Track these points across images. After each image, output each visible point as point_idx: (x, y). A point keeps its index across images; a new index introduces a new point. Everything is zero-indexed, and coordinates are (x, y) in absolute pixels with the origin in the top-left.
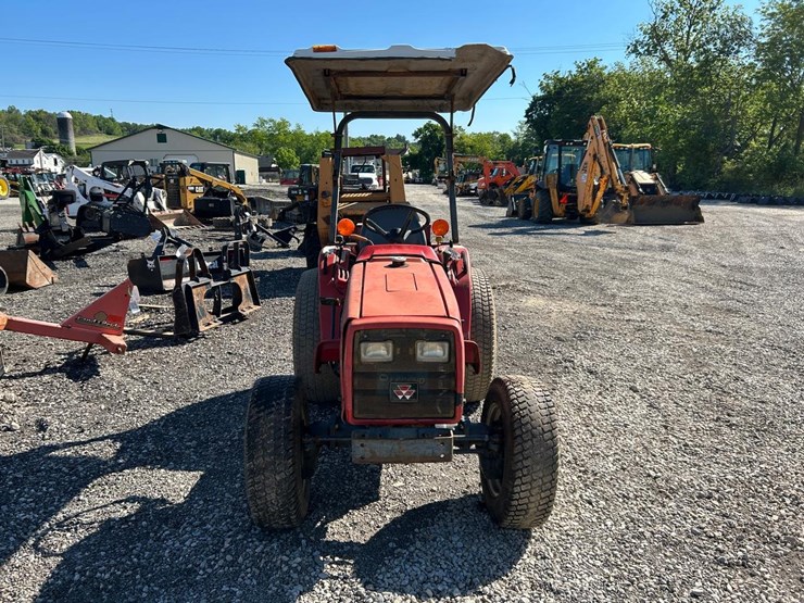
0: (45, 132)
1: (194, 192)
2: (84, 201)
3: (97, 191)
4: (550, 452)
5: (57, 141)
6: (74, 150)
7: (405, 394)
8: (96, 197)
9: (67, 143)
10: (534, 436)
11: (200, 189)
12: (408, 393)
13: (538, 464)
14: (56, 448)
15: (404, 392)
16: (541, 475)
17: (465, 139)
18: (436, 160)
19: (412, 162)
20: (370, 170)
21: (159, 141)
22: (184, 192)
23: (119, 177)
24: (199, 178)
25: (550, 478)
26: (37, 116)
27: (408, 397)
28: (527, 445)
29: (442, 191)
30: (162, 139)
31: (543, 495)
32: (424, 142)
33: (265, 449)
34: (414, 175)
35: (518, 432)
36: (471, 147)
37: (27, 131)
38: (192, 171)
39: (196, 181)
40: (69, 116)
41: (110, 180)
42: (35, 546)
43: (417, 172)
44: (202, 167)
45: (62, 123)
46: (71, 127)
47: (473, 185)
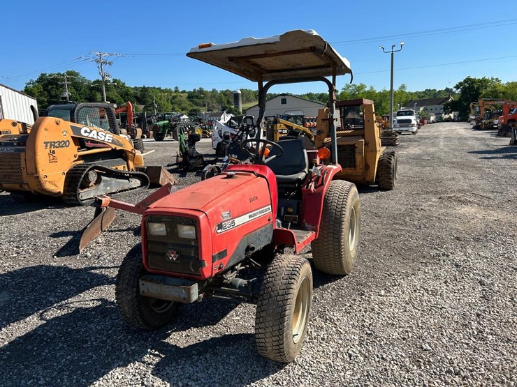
0: (229, 102)
1: (281, 133)
2: (220, 140)
3: (227, 134)
4: (279, 310)
5: (233, 107)
6: (241, 111)
7: (173, 257)
8: (226, 137)
9: (238, 107)
10: (270, 297)
11: (285, 131)
12: (175, 257)
13: (269, 316)
14: (95, 268)
15: (172, 255)
16: (271, 324)
17: (499, 88)
18: (472, 104)
19: (454, 106)
20: (411, 114)
21: (282, 103)
22: (276, 133)
23: (239, 125)
24: (285, 125)
25: (277, 328)
26: (225, 93)
27: (174, 259)
28: (265, 302)
29: (472, 126)
30: (284, 102)
31: (274, 339)
32: (464, 92)
33: (124, 280)
34: (454, 116)
35: (262, 293)
36: (503, 93)
37: (220, 102)
38: (281, 120)
39: (283, 126)
40: (240, 92)
41: (234, 128)
42: (41, 314)
43: (457, 113)
44: (288, 118)
45: (236, 95)
46: (240, 98)
47: (496, 122)
